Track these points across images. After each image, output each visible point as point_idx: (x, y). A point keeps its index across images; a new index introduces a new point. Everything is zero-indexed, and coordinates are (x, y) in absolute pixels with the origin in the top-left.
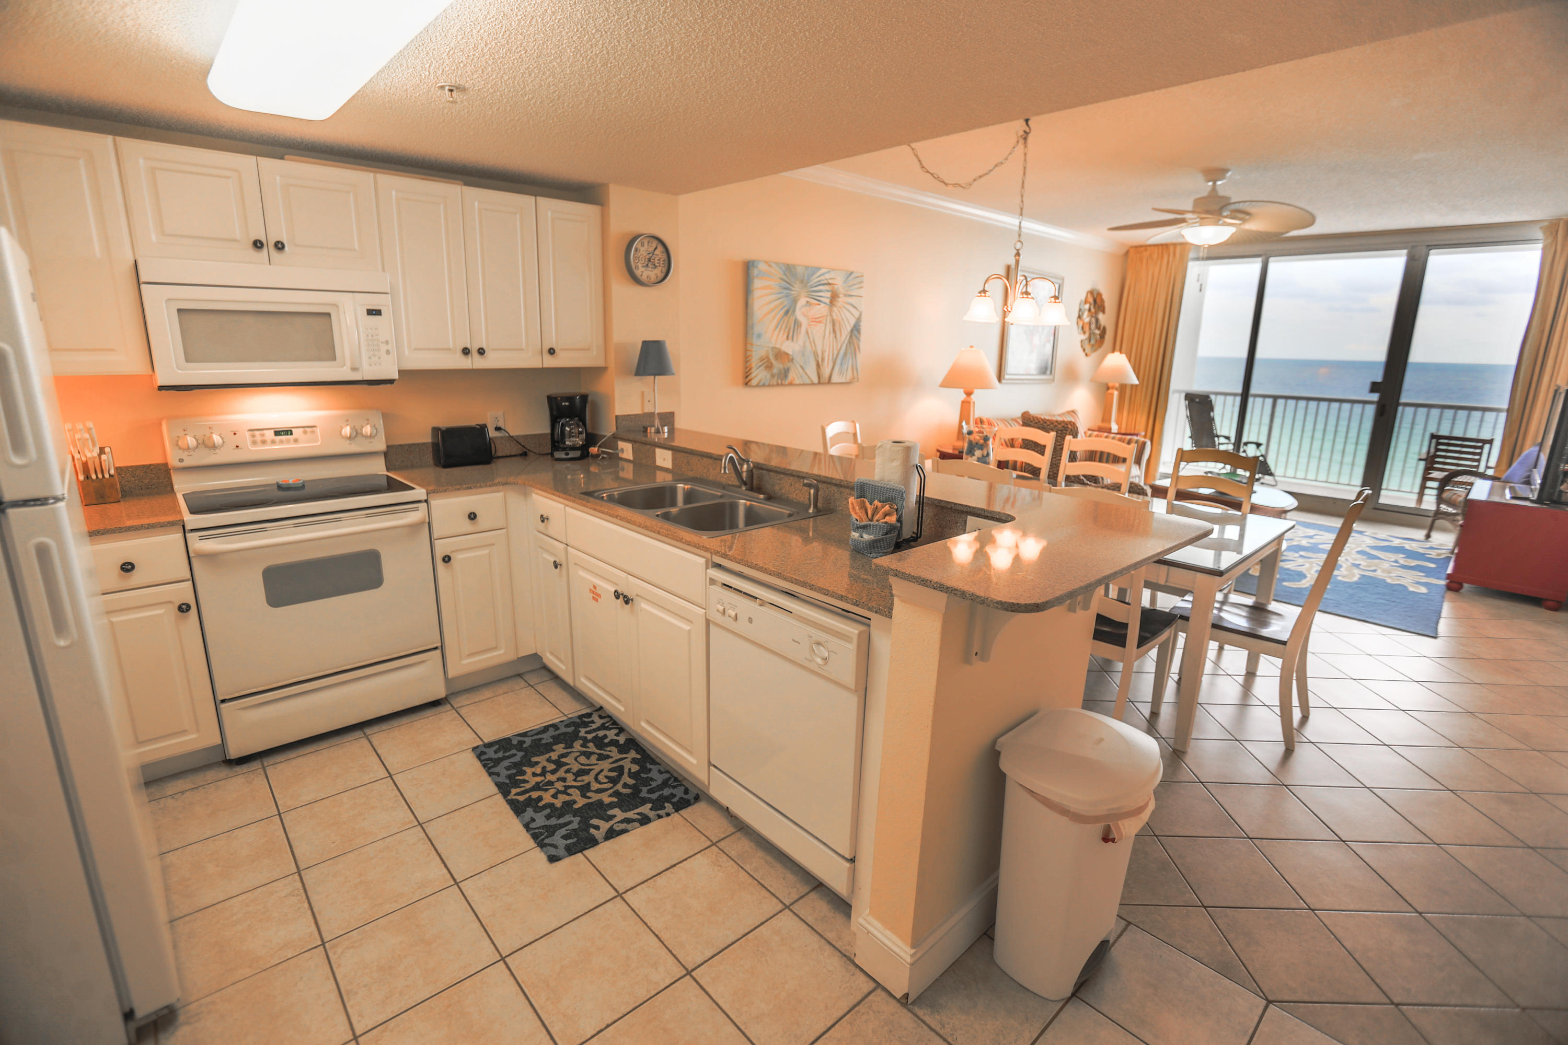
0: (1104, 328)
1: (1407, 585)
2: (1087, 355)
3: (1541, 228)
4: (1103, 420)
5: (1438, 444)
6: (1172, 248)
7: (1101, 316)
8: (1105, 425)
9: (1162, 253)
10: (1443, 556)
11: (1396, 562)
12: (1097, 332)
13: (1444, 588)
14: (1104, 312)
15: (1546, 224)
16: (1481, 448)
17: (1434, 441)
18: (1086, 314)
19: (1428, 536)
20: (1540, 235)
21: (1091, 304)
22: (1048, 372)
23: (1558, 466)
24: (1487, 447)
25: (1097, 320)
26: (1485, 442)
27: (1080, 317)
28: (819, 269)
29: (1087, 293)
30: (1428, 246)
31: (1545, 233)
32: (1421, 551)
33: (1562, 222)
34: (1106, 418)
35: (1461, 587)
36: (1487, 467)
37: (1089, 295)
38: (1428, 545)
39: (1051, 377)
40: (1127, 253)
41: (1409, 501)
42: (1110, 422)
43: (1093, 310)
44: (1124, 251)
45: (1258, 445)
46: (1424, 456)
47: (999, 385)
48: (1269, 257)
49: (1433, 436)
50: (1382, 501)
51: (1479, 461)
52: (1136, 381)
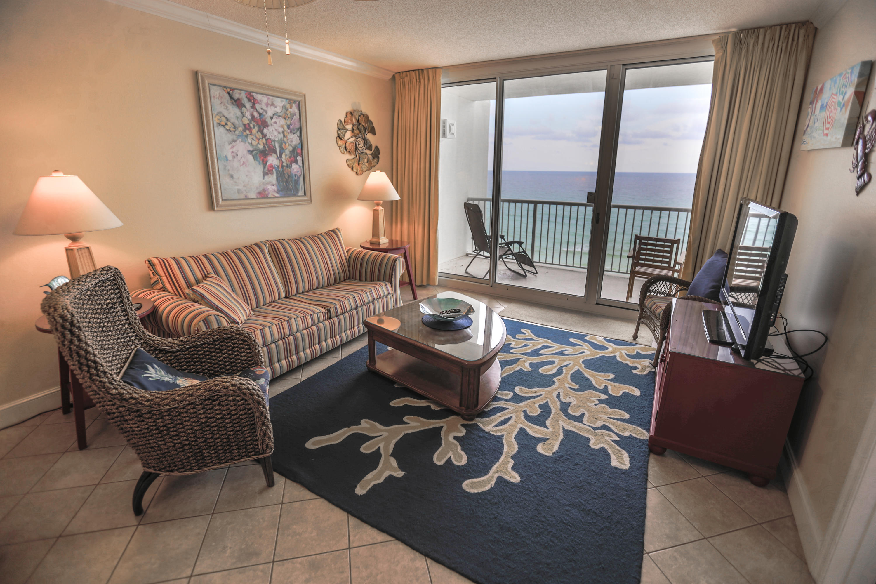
0: (377, 148)
1: (610, 451)
2: (357, 174)
3: (713, 41)
4: (373, 236)
5: (641, 244)
6: (425, 71)
7: (369, 136)
8: (375, 240)
9: (419, 78)
10: (646, 372)
11: (605, 391)
12: (368, 152)
14: (374, 133)
15: (717, 37)
16: (671, 247)
17: (639, 241)
18: (348, 134)
19: (635, 337)
20: (712, 50)
21: (354, 125)
22: (301, 193)
24: (676, 245)
25: (366, 141)
26: (673, 242)
27: (339, 137)
29: (347, 113)
30: (623, 65)
31: (716, 46)
32: (629, 362)
33: (730, 36)
34: (375, 233)
35: (665, 450)
36: (676, 263)
37: (349, 116)
38: (634, 350)
39: (305, 198)
40: (394, 77)
42: (378, 237)
43: (357, 132)
44: (391, 77)
45: (520, 243)
46: (631, 254)
47: (212, 214)
48: (503, 80)
49: (637, 237)
50: (602, 296)
51: (670, 258)
52: (398, 198)
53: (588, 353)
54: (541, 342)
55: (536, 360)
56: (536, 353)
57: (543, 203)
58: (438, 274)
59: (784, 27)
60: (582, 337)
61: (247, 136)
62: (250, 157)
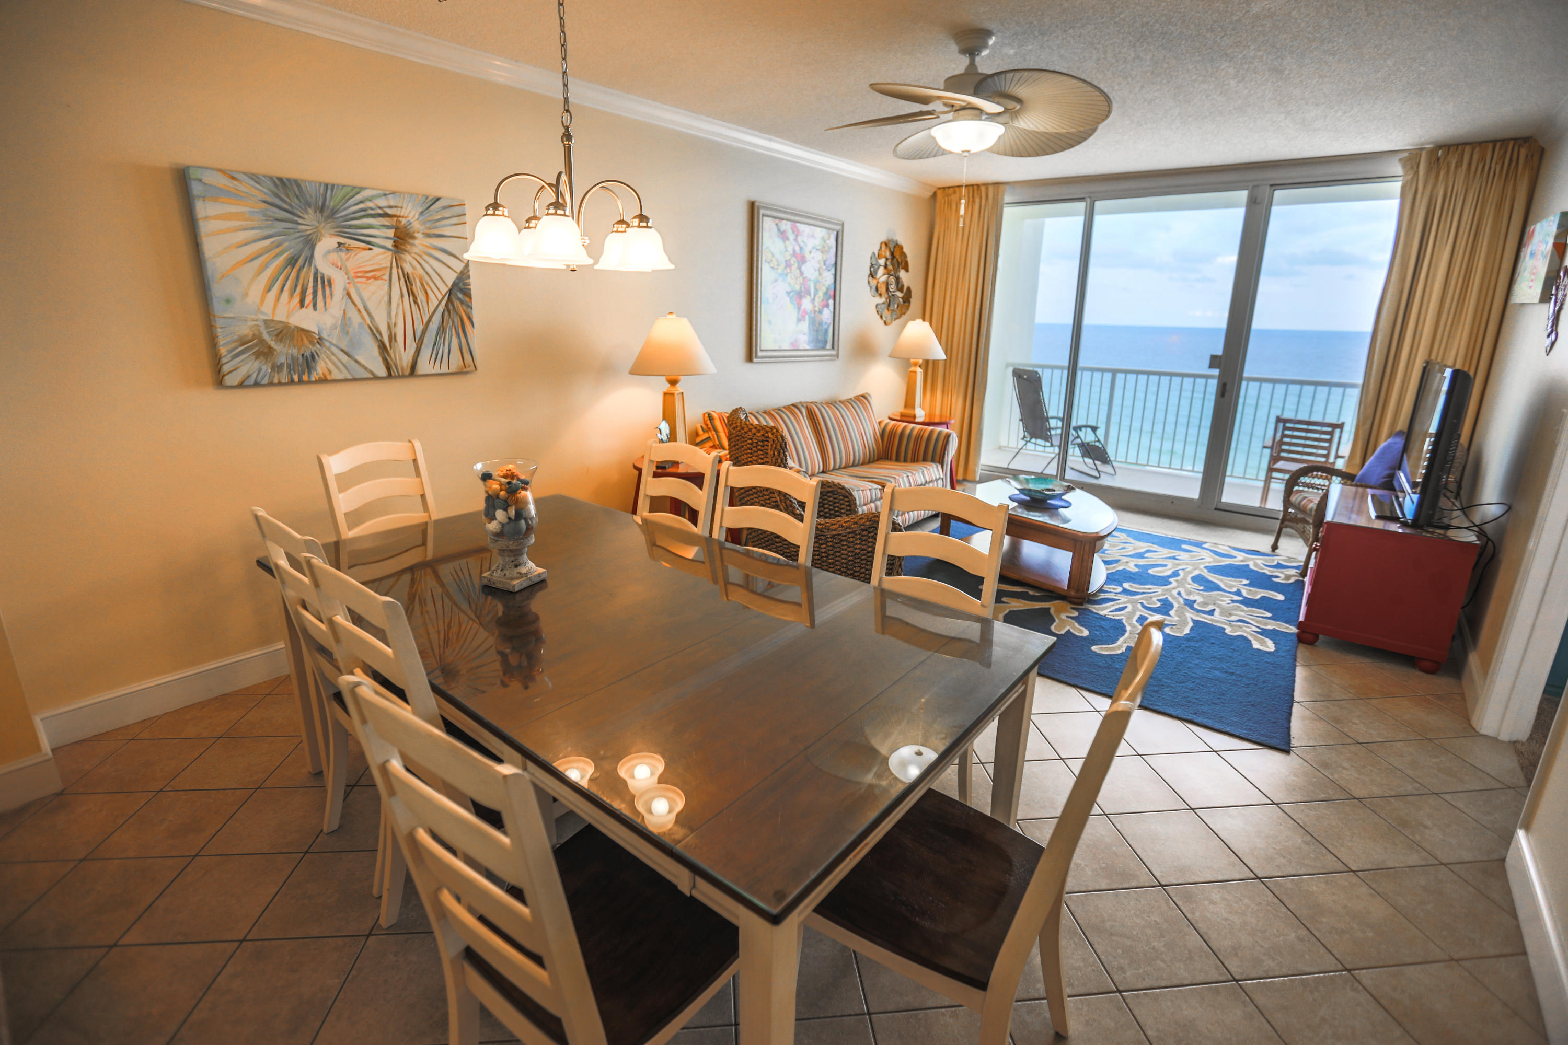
0: (909, 289)
1: (1250, 638)
2: (885, 323)
3: (1400, 160)
4: (906, 406)
5: (1285, 428)
6: (983, 189)
7: (902, 274)
8: (908, 411)
9: (973, 196)
10: (1292, 580)
11: (1238, 593)
12: (899, 294)
13: (1295, 638)
14: (907, 270)
15: (1406, 154)
16: (1331, 433)
17: (1281, 425)
18: (881, 271)
19: (1275, 547)
20: (1398, 169)
21: (887, 259)
22: (829, 346)
23: (1440, 478)
24: (1338, 431)
25: (898, 279)
26: (1334, 426)
27: (872, 275)
28: (362, 189)
29: (881, 244)
30: (1272, 185)
31: (1404, 167)
32: (1267, 571)
33: (1424, 153)
34: (909, 402)
35: (1316, 637)
36: (1337, 457)
37: (884, 247)
38: (1275, 560)
39: (834, 352)
40: (935, 194)
41: (1254, 501)
42: (913, 407)
43: (890, 267)
44: (931, 194)
45: (1094, 429)
46: (1269, 443)
47: (749, 365)
48: (1094, 201)
49: (1279, 420)
50: (1224, 500)
51: (1328, 449)
52: (943, 356)
53: (1210, 559)
54: (1142, 546)
55: (1141, 562)
56: (1140, 556)
57: (1126, 372)
58: (980, 467)
59: (1498, 145)
60: (1199, 545)
61: (786, 275)
62: (788, 299)
